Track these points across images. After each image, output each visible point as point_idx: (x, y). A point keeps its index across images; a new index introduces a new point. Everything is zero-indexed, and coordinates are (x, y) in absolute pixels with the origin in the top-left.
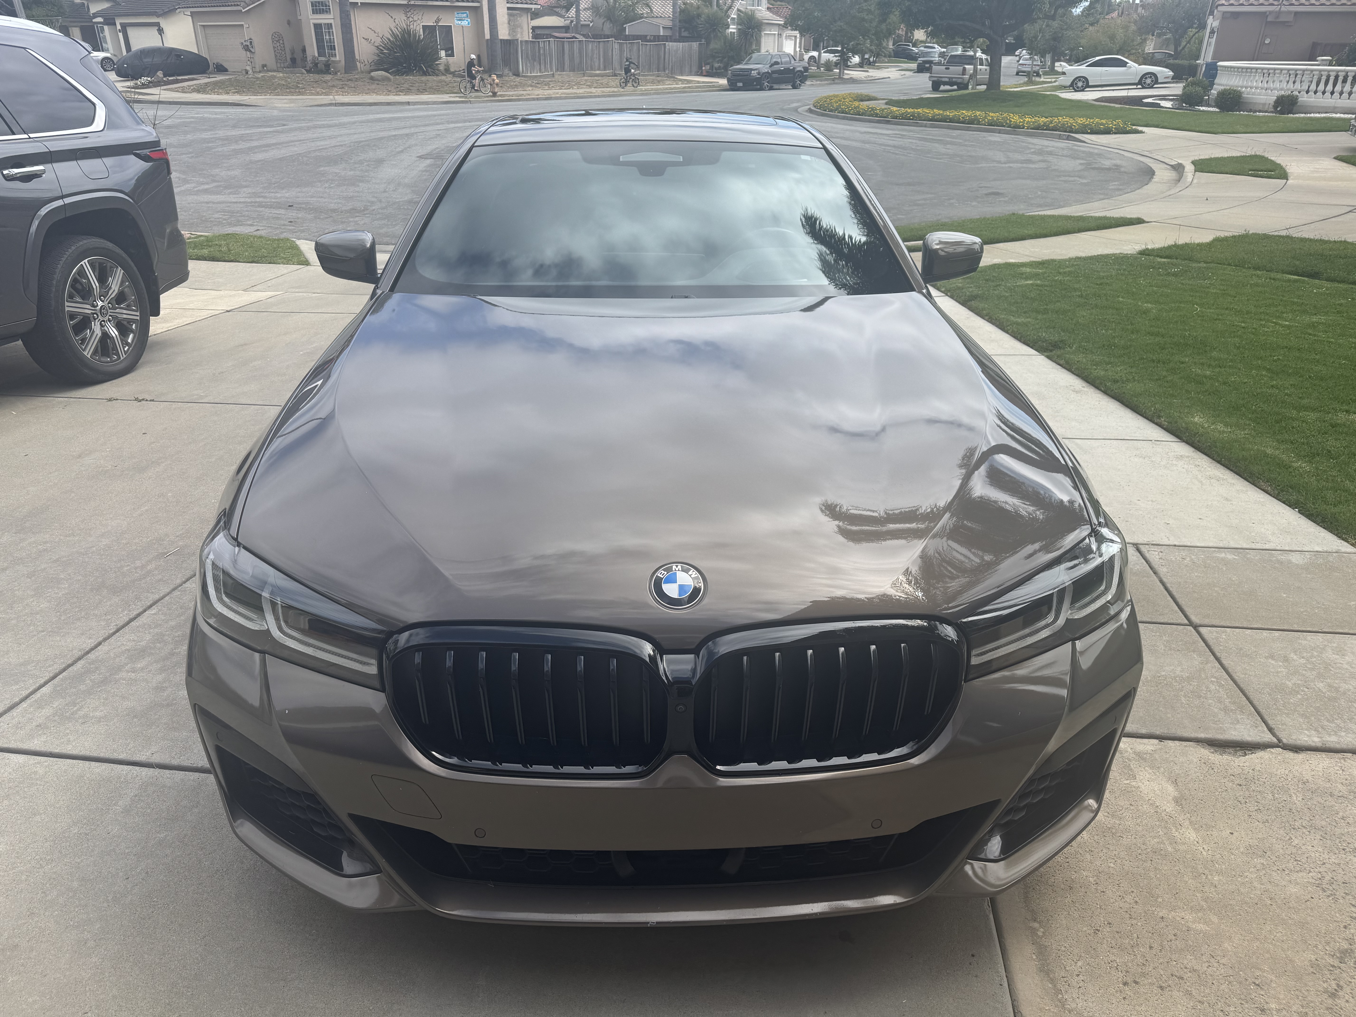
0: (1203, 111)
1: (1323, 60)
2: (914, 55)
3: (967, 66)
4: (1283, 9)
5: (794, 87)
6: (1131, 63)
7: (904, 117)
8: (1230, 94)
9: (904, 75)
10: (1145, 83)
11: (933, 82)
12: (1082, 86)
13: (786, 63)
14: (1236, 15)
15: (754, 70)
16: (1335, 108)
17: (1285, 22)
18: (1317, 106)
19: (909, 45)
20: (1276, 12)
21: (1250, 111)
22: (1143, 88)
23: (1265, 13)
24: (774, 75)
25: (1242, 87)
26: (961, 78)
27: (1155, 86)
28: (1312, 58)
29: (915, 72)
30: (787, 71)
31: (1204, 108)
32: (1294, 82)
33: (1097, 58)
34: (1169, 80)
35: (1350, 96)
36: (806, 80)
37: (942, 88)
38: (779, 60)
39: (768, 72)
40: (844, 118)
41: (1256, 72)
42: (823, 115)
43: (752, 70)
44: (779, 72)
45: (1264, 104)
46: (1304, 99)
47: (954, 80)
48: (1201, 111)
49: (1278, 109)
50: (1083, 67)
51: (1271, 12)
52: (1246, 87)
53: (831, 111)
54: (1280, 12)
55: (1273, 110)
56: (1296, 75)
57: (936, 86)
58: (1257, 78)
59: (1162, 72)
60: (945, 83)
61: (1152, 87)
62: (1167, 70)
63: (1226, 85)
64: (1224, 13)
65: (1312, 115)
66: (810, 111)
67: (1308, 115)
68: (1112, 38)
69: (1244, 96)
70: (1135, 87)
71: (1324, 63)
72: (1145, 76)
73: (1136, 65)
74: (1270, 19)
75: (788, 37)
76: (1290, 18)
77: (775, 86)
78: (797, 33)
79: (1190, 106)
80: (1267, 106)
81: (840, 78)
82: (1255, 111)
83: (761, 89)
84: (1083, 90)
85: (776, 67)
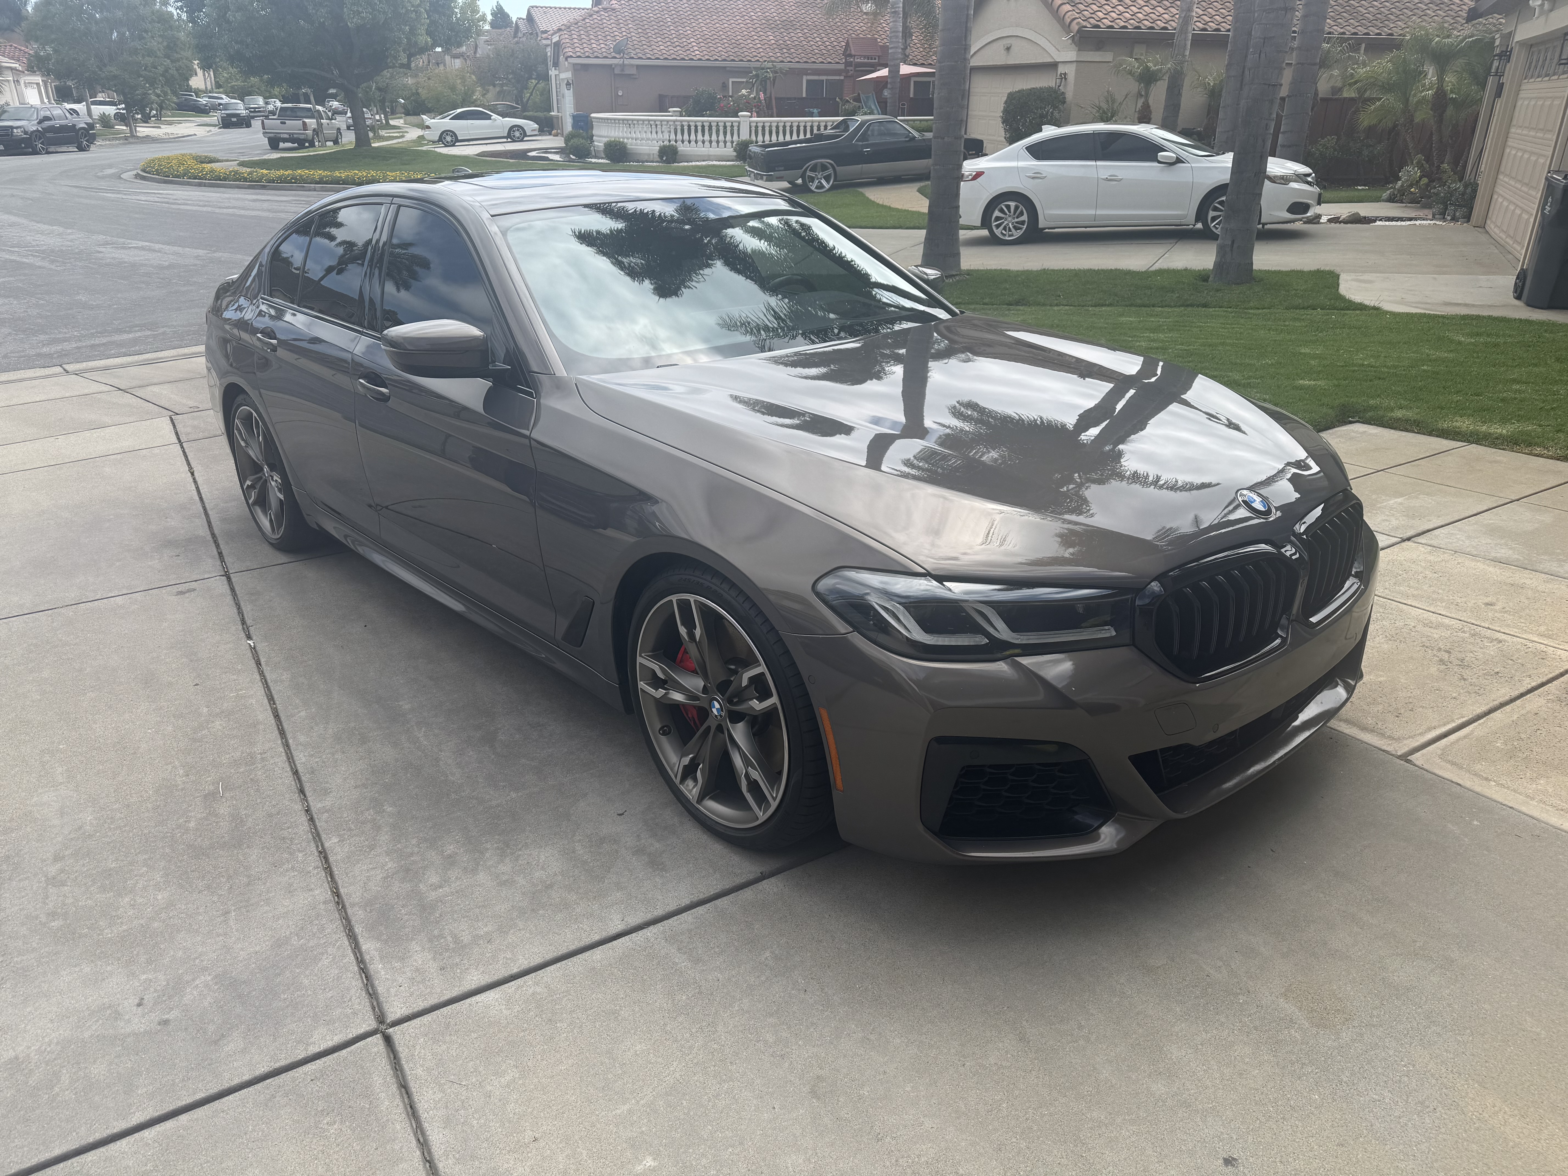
0: (595, 163)
1: (674, 111)
2: (202, 107)
3: (306, 120)
4: (627, 61)
5: (81, 149)
6: (494, 116)
7: (282, 180)
8: (616, 145)
9: (210, 131)
10: (514, 136)
11: (270, 139)
12: (452, 141)
13: (60, 118)
14: (585, 67)
15: (17, 128)
16: (709, 156)
17: (630, 75)
18: (695, 155)
19: (192, 96)
20: (620, 65)
21: (638, 161)
22: (514, 141)
23: (611, 65)
24: (48, 135)
25: (623, 138)
26: (303, 134)
27: (525, 139)
28: (662, 109)
29: (220, 128)
30: (63, 128)
31: (593, 160)
32: (657, 133)
33: (459, 111)
34: (537, 133)
35: (711, 144)
36: (94, 139)
37: (282, 145)
38: (48, 113)
39: (38, 131)
40: (200, 185)
41: (643, 124)
42: (165, 182)
43: (12, 128)
44: (51, 129)
45: (649, 155)
46: (683, 148)
47: (295, 136)
48: (593, 163)
49: (664, 159)
50: (447, 120)
51: (616, 65)
52: (628, 139)
53: (178, 177)
54: (623, 65)
55: (659, 160)
56: (656, 125)
57: (274, 143)
58: (645, 129)
59: (528, 125)
60: (285, 140)
61: (522, 141)
62: (532, 123)
63: (612, 137)
64: (574, 65)
65: (694, 163)
66: (137, 176)
67: (691, 164)
68: (453, 88)
69: (629, 147)
70: (505, 140)
71: (676, 114)
72: (512, 128)
73: (501, 118)
74: (617, 71)
75: (27, 85)
76: (634, 71)
77: (52, 149)
78: (39, 79)
79: (579, 158)
80: (652, 157)
81: (133, 136)
82: (643, 162)
83: (35, 152)
84: (453, 145)
85: (47, 124)
